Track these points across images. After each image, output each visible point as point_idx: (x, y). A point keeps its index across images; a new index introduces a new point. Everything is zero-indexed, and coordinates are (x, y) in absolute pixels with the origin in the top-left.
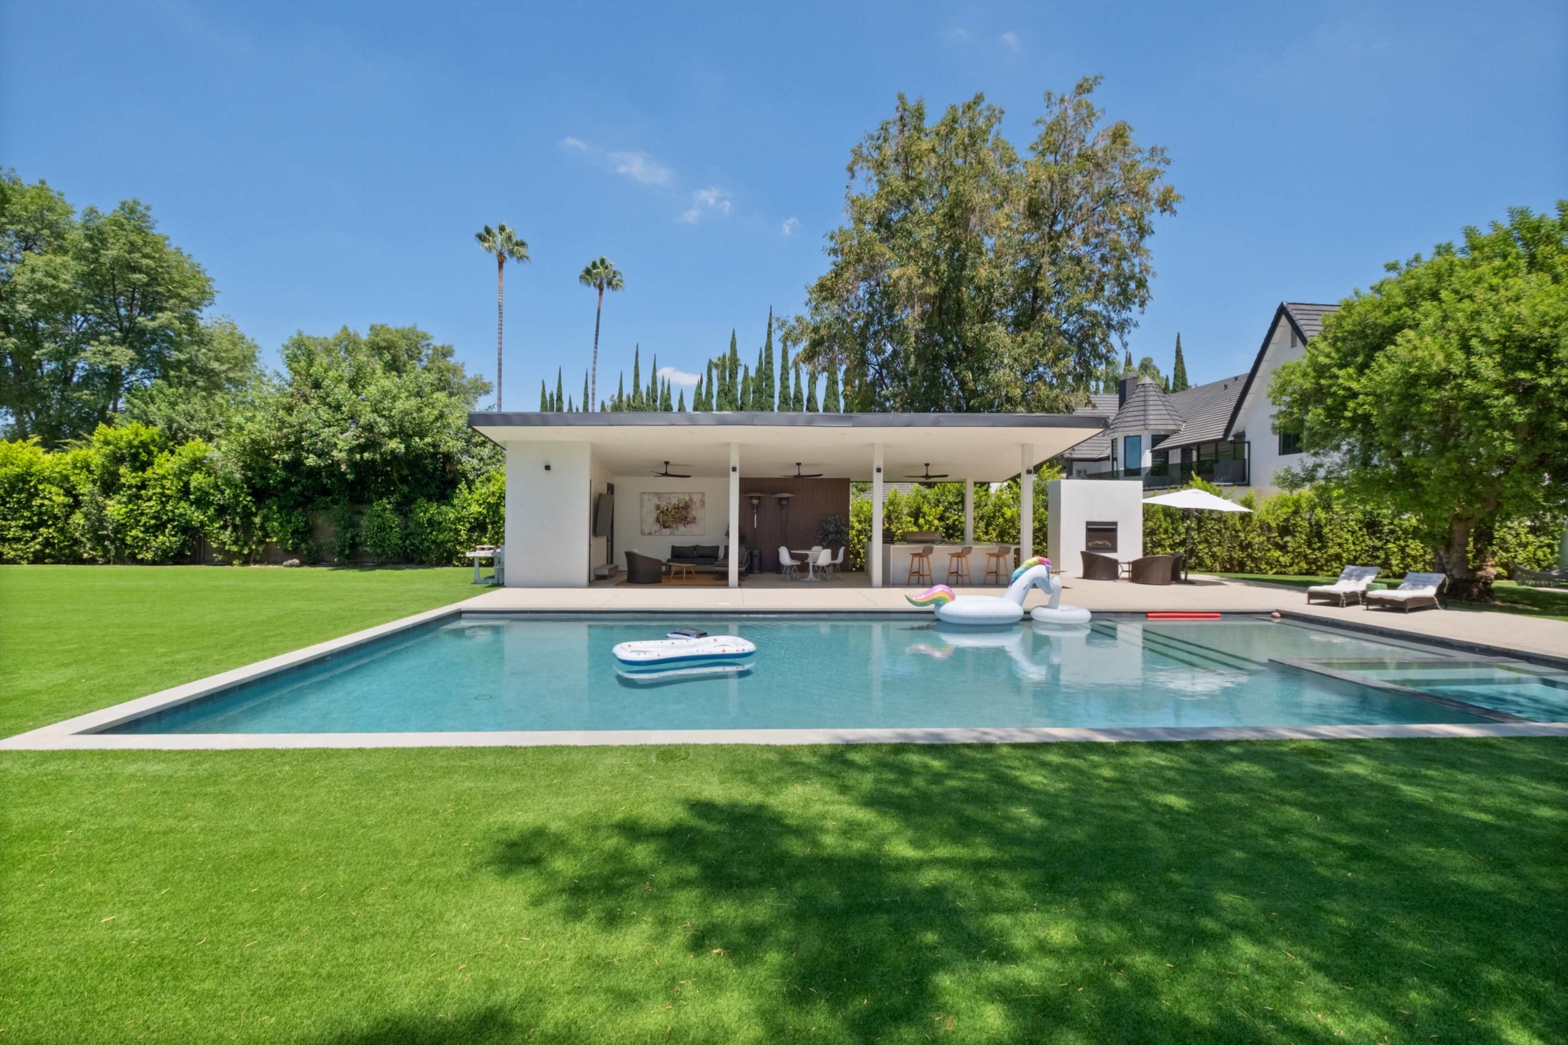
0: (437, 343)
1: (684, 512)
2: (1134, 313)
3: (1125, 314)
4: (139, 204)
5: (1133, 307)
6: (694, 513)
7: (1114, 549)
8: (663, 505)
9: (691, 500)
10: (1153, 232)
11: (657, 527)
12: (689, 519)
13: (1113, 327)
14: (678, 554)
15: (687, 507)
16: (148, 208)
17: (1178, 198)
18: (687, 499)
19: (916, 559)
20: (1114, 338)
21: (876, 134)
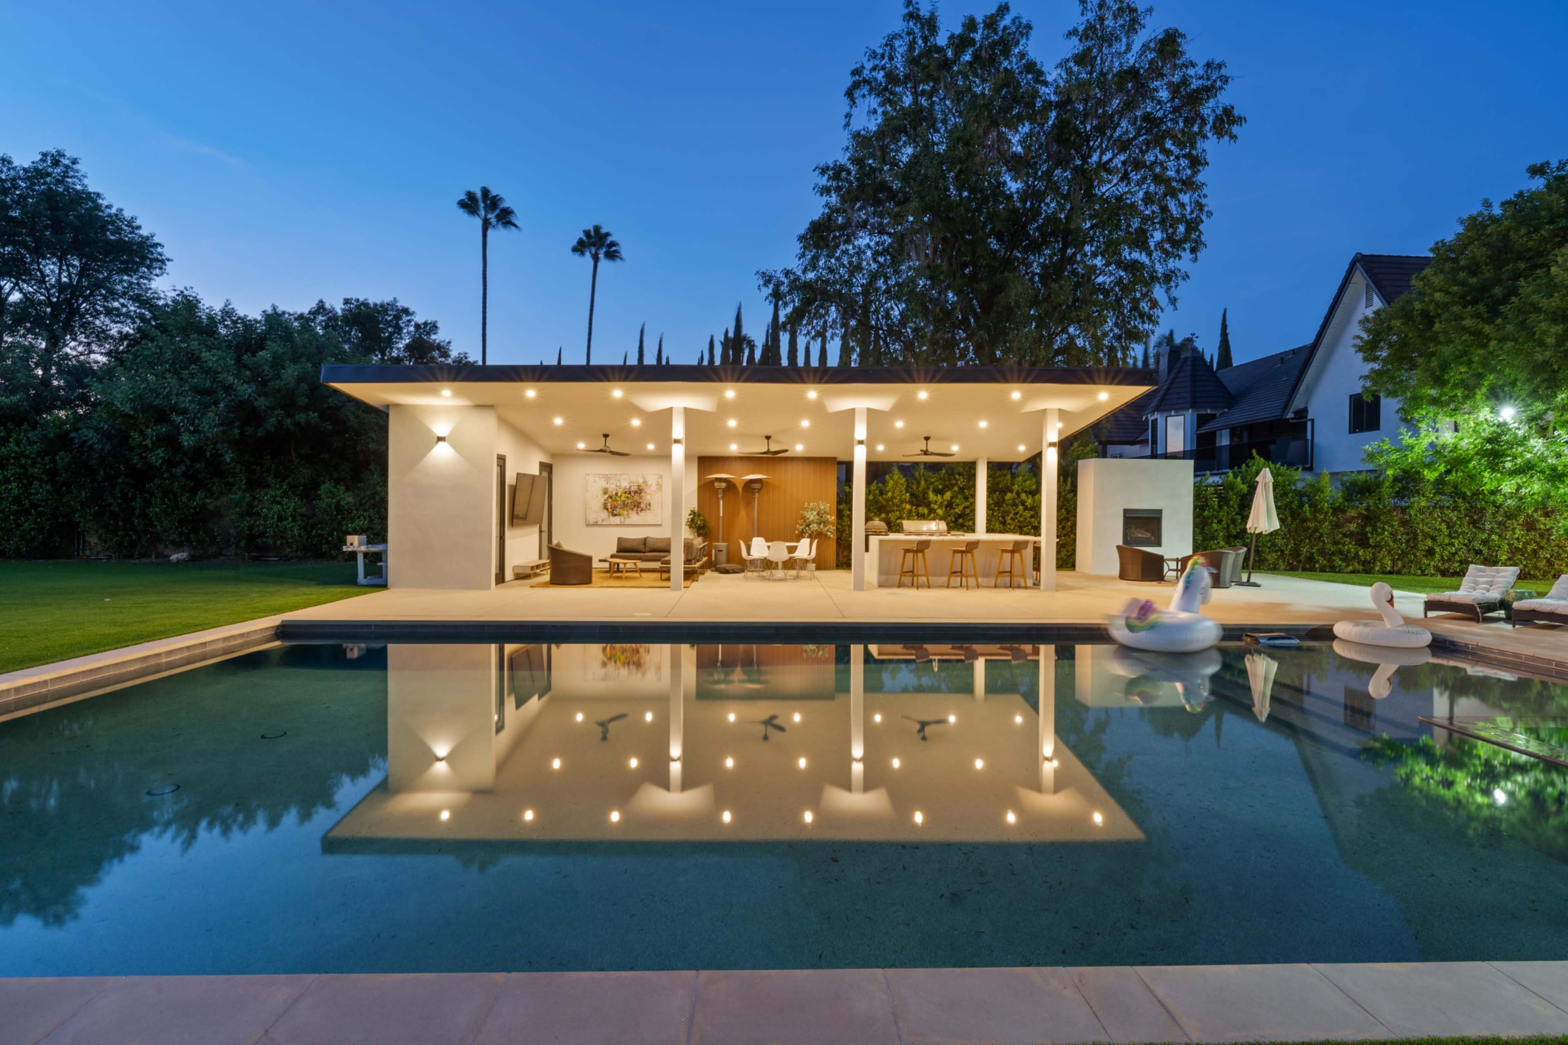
0: (419, 319)
1: (636, 497)
2: (1183, 262)
3: (1172, 264)
4: (64, 156)
5: (1182, 254)
6: (647, 498)
7: (1159, 544)
8: (612, 489)
9: (645, 482)
10: (1207, 163)
11: (604, 514)
12: (643, 506)
13: (1158, 279)
14: (626, 549)
15: (639, 491)
16: (75, 162)
17: (1240, 120)
18: (641, 481)
19: (910, 556)
20: (1159, 292)
21: (879, 51)
